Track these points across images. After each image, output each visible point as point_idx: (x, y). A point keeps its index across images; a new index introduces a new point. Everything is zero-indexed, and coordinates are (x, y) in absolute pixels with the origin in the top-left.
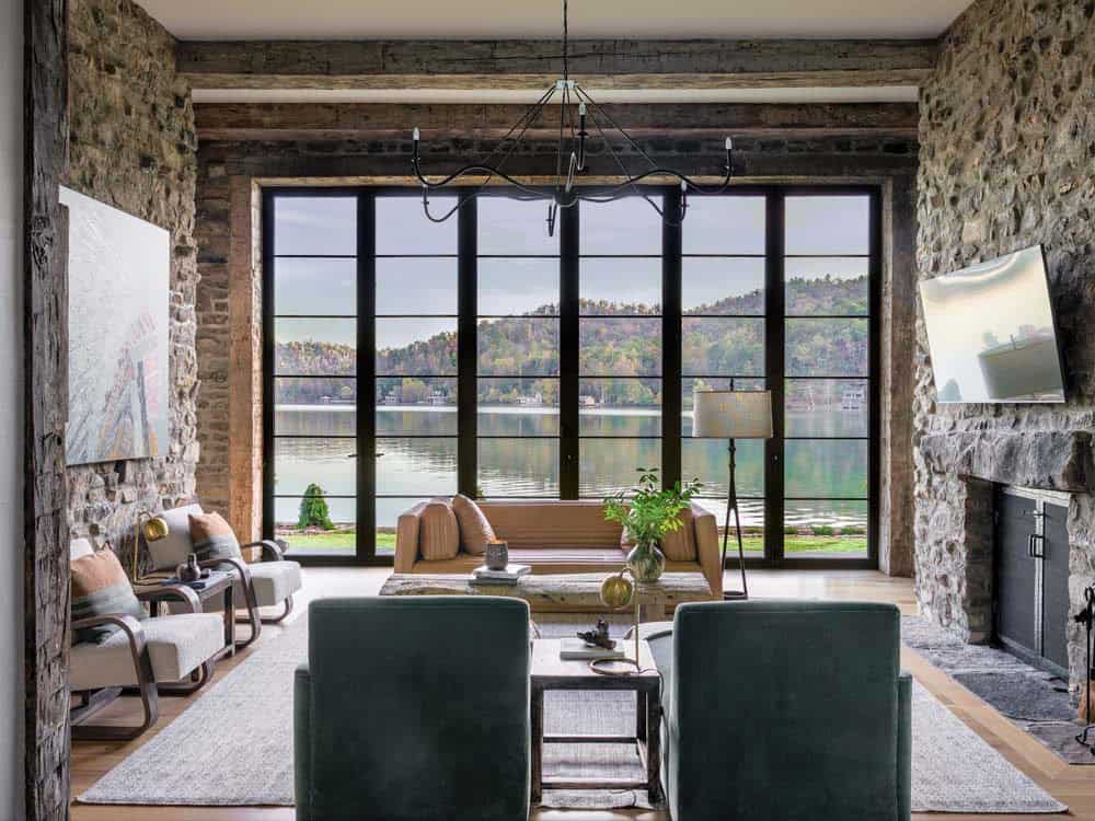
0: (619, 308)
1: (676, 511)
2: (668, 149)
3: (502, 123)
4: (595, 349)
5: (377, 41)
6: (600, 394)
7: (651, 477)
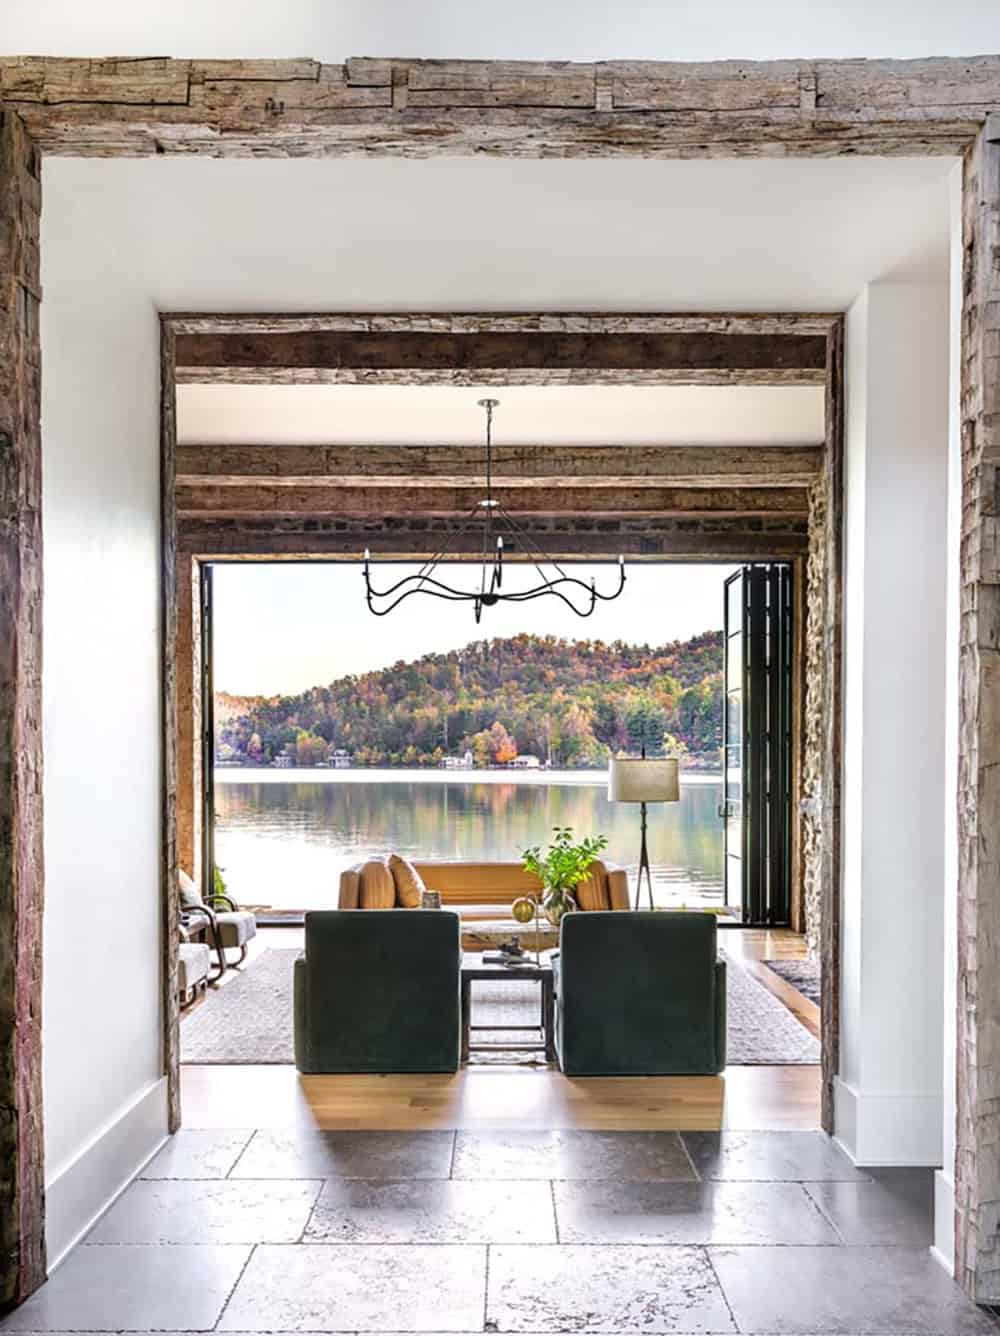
0: (570, 644)
1: (585, 864)
2: (589, 528)
3: (432, 506)
4: (539, 697)
5: (321, 446)
6: (546, 754)
7: (566, 835)
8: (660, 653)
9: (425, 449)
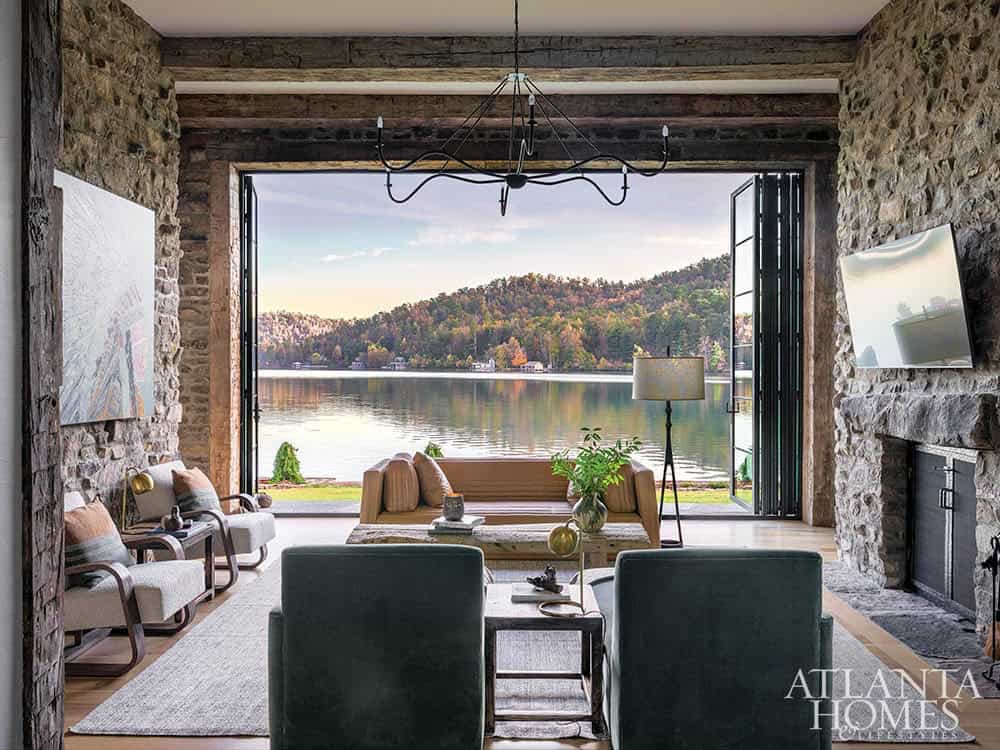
0: (566, 281)
1: (617, 467)
2: (610, 136)
3: (458, 113)
4: (543, 319)
5: (344, 37)
6: (548, 360)
7: (595, 436)
8: (631, 287)
9: (449, 39)
